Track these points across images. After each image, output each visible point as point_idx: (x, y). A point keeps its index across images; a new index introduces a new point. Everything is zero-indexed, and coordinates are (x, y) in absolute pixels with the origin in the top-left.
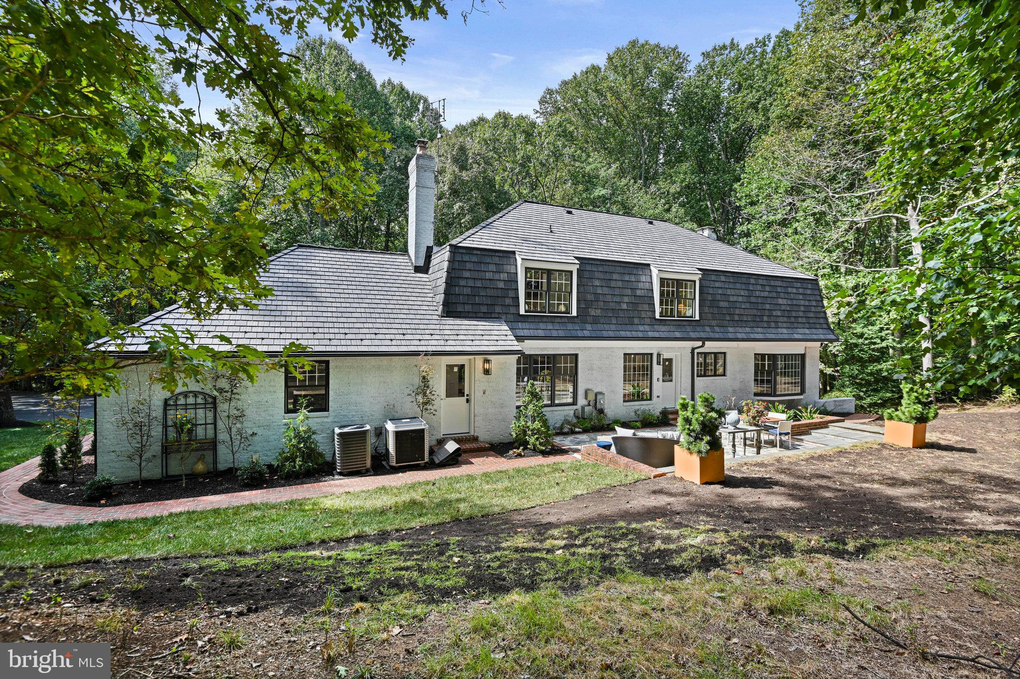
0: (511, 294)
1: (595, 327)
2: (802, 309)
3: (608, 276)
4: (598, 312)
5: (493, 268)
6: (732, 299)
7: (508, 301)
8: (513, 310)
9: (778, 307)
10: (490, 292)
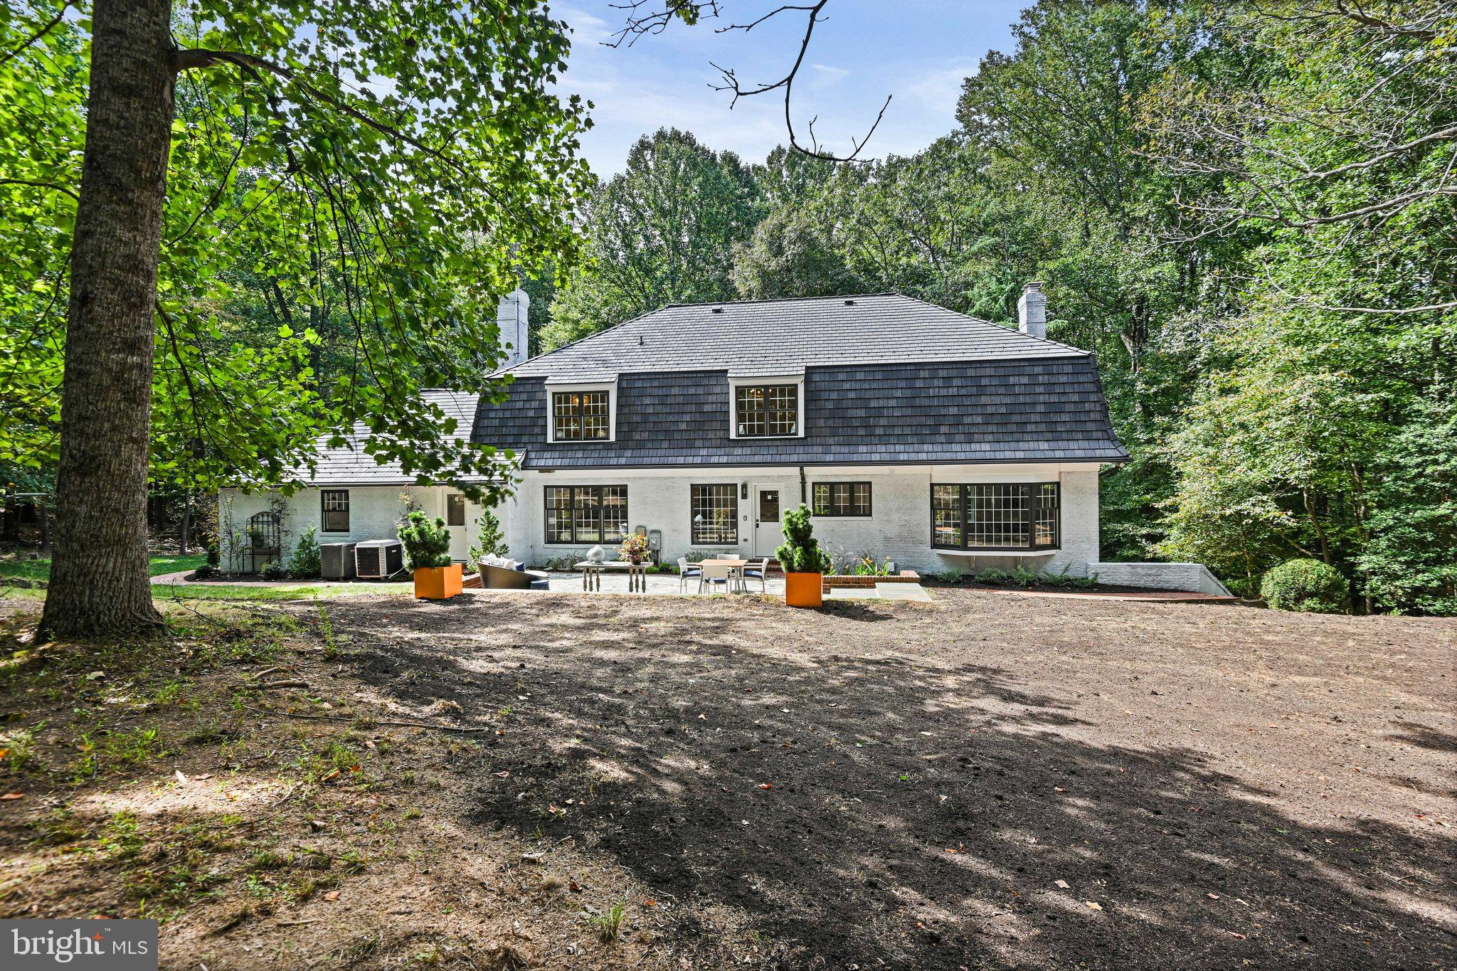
0: (541, 422)
1: (637, 453)
2: (1041, 408)
3: (665, 391)
4: (645, 436)
5: (524, 396)
6: (873, 404)
7: (537, 430)
8: (541, 439)
9: (979, 410)
10: (518, 422)
